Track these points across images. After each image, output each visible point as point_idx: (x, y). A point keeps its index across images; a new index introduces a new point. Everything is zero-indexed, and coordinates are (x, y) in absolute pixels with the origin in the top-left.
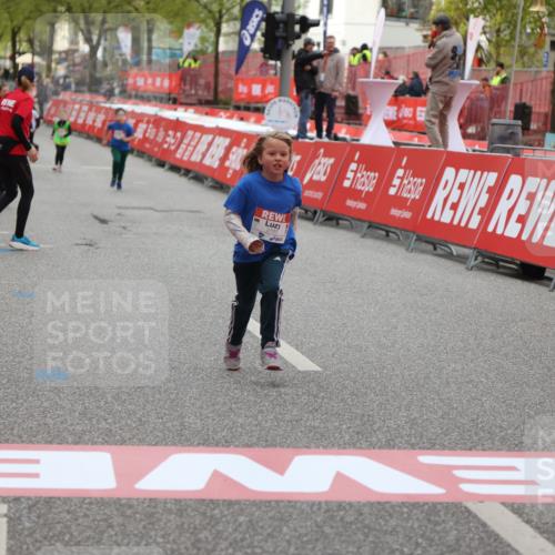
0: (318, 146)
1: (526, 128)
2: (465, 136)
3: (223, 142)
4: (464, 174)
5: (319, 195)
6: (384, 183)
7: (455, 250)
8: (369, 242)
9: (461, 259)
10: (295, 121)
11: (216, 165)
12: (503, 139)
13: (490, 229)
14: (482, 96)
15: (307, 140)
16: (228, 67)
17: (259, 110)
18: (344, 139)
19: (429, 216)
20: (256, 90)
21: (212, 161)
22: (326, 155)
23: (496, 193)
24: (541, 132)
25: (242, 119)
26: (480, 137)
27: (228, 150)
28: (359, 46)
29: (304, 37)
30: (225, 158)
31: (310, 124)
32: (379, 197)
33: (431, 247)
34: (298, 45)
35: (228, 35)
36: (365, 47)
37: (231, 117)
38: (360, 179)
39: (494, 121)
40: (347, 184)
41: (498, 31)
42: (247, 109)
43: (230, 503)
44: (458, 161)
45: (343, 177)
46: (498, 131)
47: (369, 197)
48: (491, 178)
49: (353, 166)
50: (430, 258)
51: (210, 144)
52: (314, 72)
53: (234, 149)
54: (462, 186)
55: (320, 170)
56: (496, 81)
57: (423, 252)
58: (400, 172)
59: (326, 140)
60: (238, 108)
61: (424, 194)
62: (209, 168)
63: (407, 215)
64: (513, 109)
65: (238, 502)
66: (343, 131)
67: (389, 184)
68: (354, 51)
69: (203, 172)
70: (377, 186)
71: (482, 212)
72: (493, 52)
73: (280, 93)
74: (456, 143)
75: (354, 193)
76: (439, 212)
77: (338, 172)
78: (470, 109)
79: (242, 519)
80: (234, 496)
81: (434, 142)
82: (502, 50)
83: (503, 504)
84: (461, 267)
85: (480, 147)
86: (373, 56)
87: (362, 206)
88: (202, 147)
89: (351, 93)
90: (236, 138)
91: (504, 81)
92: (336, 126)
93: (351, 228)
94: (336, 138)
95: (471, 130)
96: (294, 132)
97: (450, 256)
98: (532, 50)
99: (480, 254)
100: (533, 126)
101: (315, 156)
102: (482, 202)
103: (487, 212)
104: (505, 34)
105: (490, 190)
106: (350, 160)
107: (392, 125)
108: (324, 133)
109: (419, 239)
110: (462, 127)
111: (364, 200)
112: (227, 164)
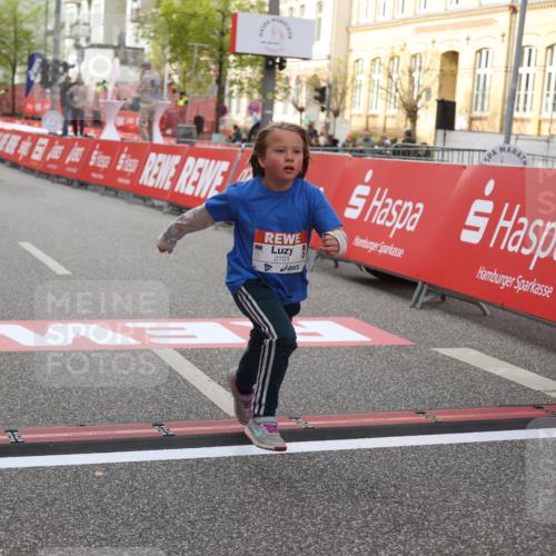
0: (74, 140)
1: (200, 130)
2: (164, 135)
3: (16, 138)
4: (162, 157)
5: (74, 170)
6: (114, 162)
7: (156, 202)
8: (106, 199)
9: (160, 208)
10: (61, 126)
11: (12, 152)
12: (185, 136)
13: (176, 190)
14: (174, 111)
15: (68, 138)
16: (20, 93)
17: (39, 119)
18: (91, 137)
19: (141, 182)
20: (38, 107)
21: (10, 150)
22: (80, 146)
23: (179, 168)
24: (210, 133)
25: (29, 124)
26: (173, 136)
27: (20, 143)
28: (101, 81)
29: (65, 75)
30: (18, 148)
31: (70, 129)
32: (111, 171)
33: (141, 201)
34: (62, 79)
35: (20, 74)
36: (104, 82)
37: (23, 123)
38: (99, 160)
39: (180, 125)
40: (91, 163)
41: (185, 73)
42: (33, 119)
43: (10, 353)
44: (159, 149)
45: (89, 158)
46: (181, 132)
47: (105, 172)
48: (177, 159)
49: (95, 153)
50: (142, 208)
51: (8, 140)
52: (72, 96)
53: (23, 143)
54: (160, 164)
55: (76, 155)
56: (181, 103)
57: (138, 204)
58: (123, 156)
59: (79, 137)
60: (27, 118)
61: (138, 169)
62: (8, 155)
63: (127, 182)
64: (192, 119)
65: (15, 353)
66: (91, 133)
67: (117, 164)
68: (98, 84)
69: (5, 157)
70: (110, 165)
71: (172, 179)
72: (182, 85)
73: (52, 109)
74: (158, 139)
75: (95, 169)
76: (146, 180)
77: (87, 156)
78: (168, 120)
79: (16, 362)
80: (13, 349)
81: (144, 138)
82: (187, 84)
83: (175, 349)
84: (159, 213)
85: (173, 142)
86: (110, 88)
87: (101, 176)
88: (4, 142)
89: (96, 109)
90: (24, 136)
91: (186, 103)
92: (86, 129)
93: (94, 190)
94: (86, 136)
95: (169, 132)
96: (60, 132)
97: (153, 206)
98: (204, 84)
99: (171, 204)
100: (205, 129)
101: (72, 147)
102: (172, 173)
103: (175, 180)
104: (188, 74)
105: (177, 167)
106: (93, 149)
107: (121, 129)
108: (79, 133)
109: (135, 196)
110: (163, 130)
111: (102, 173)
112: (19, 151)
